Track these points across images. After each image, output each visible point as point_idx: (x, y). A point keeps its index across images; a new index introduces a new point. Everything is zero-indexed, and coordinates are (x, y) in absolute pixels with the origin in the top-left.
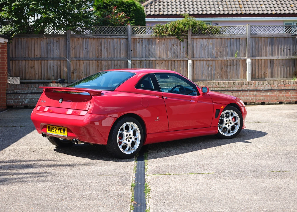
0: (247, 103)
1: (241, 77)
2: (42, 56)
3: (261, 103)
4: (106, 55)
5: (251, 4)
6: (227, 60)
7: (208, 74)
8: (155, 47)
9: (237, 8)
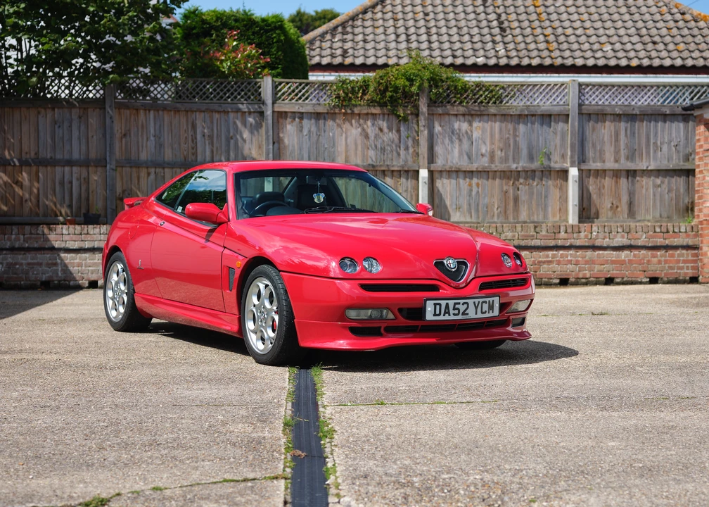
0: (568, 279)
1: (554, 216)
2: (40, 154)
3: (603, 279)
4: (208, 153)
5: (577, 42)
6: (519, 169)
7: (470, 205)
8: (334, 134)
9: (542, 51)
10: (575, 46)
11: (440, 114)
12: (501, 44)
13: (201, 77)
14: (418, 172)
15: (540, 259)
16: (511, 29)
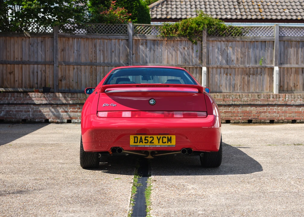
0: (274, 120)
1: (267, 89)
2: (23, 59)
3: (291, 120)
4: (102, 59)
5: (273, 8)
6: (250, 67)
7: (226, 84)
8: (162, 50)
9: (257, 12)
10: (272, 10)
11: (213, 41)
12: (238, 9)
13: (99, 23)
14: (202, 68)
15: (260, 111)
16: (243, 2)
